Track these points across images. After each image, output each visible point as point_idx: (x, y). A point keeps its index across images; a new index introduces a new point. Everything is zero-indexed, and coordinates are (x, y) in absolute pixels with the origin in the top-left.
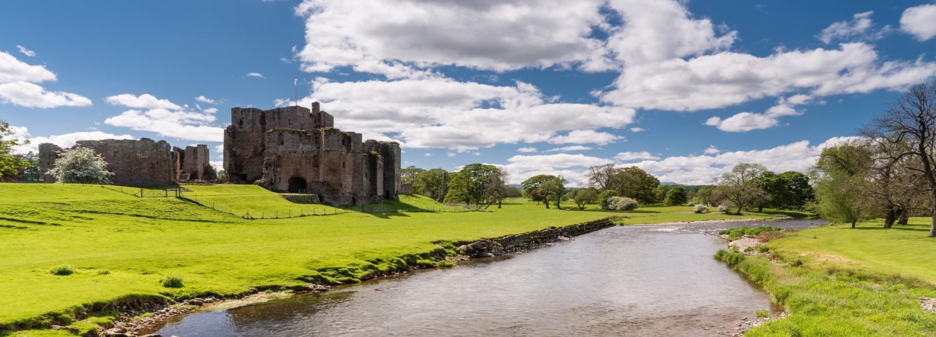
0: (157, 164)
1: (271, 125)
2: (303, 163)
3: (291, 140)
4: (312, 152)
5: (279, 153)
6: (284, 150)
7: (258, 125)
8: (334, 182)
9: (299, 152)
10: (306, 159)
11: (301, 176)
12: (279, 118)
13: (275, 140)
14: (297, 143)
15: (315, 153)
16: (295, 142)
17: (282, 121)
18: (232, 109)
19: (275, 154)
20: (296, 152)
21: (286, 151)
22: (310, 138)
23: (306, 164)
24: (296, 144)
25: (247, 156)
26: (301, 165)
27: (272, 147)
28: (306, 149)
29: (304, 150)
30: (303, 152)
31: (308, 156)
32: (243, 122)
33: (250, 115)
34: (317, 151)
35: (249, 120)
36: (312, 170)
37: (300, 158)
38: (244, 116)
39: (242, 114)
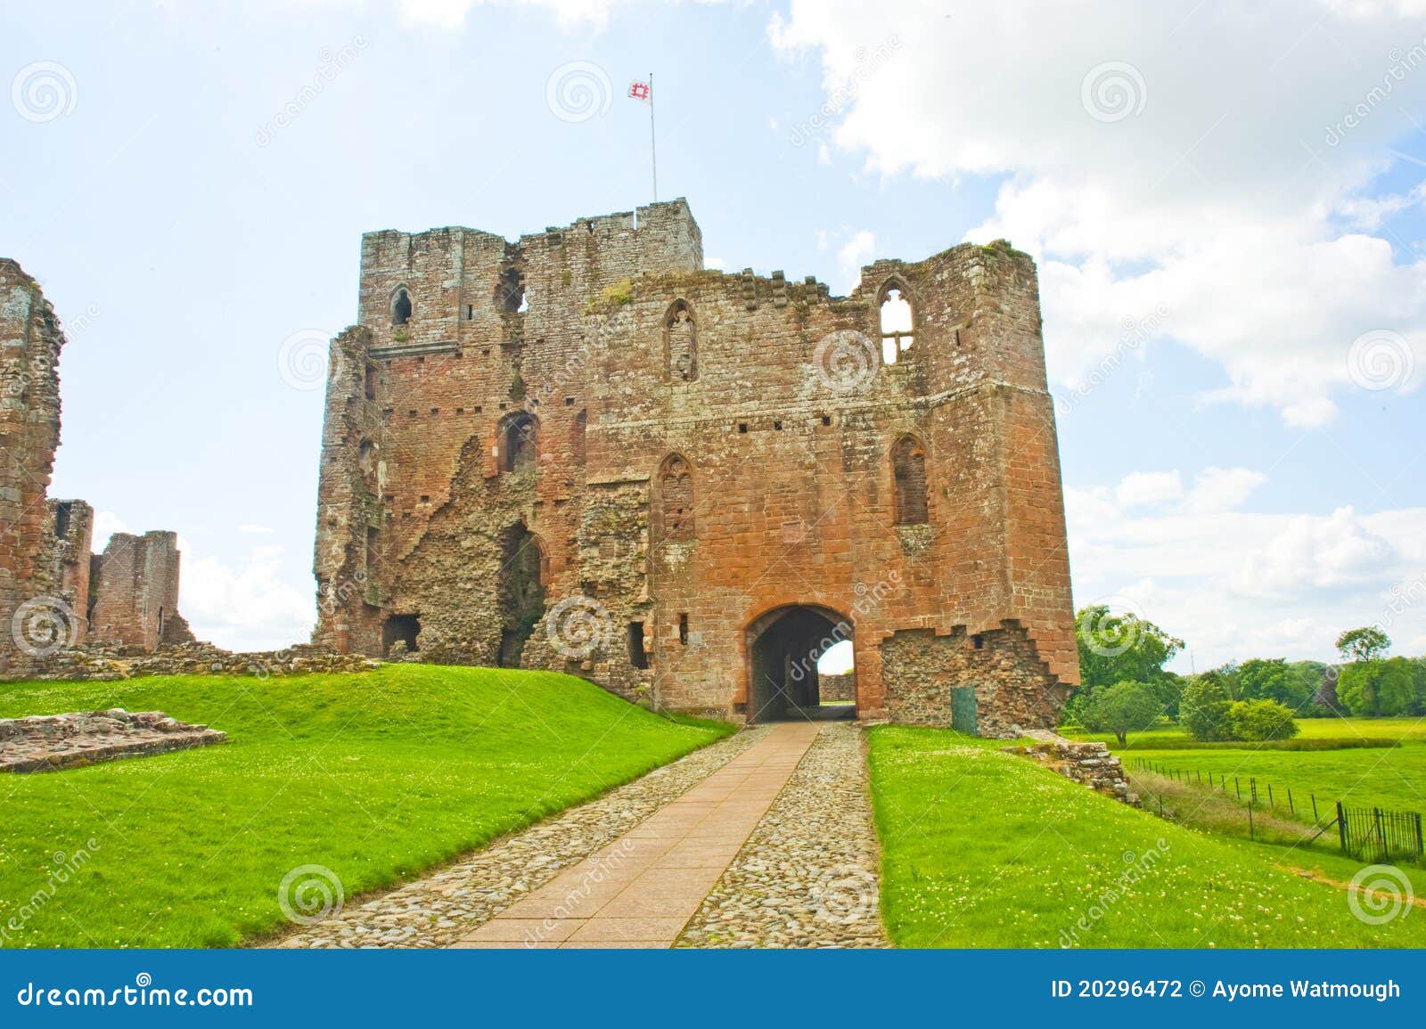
3: (744, 348)
4: (882, 415)
5: (675, 441)
6: (707, 414)
7: (488, 312)
9: (802, 424)
10: (847, 469)
13: (646, 352)
14: (783, 362)
15: (907, 422)
18: (366, 237)
19: (649, 443)
20: (778, 426)
21: (718, 423)
23: (851, 501)
24: (776, 371)
25: (425, 499)
26: (814, 514)
27: (631, 400)
28: (841, 404)
29: (826, 407)
30: (827, 421)
31: (860, 447)
32: (413, 301)
33: (447, 265)
34: (917, 406)
35: (445, 290)
36: (889, 548)
37: (811, 467)
38: (418, 274)
39: (410, 262)
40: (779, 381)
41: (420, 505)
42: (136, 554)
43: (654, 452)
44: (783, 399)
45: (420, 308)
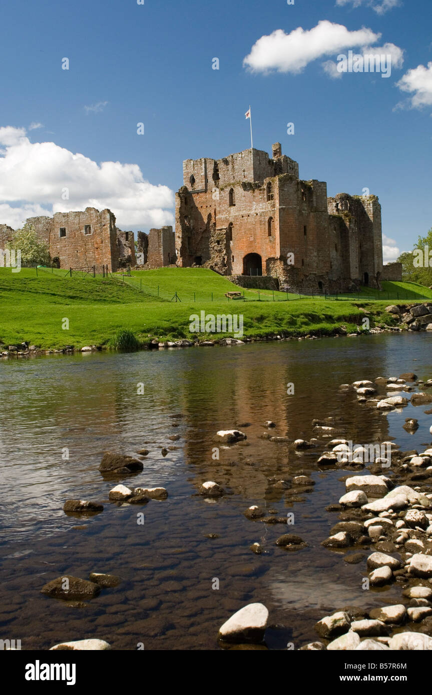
0: (102, 242)
1: (224, 180)
2: (258, 232)
3: (243, 198)
5: (231, 220)
6: (237, 214)
7: (211, 180)
9: (253, 215)
10: (260, 225)
11: (255, 252)
12: (234, 170)
13: (226, 200)
14: (250, 202)
15: (271, 214)
16: (248, 200)
19: (227, 220)
20: (249, 216)
21: (239, 215)
22: (263, 193)
23: (261, 231)
24: (249, 204)
25: (201, 229)
26: (255, 235)
27: (224, 211)
28: (260, 210)
29: (257, 211)
30: (257, 214)
31: (263, 220)
32: (195, 178)
33: (201, 169)
34: (272, 211)
35: (202, 176)
36: (268, 240)
37: (254, 224)
38: (196, 172)
39: (194, 168)
40: (249, 206)
41: (200, 230)
42: (158, 235)
43: (227, 222)
44: (250, 210)
45: (197, 181)
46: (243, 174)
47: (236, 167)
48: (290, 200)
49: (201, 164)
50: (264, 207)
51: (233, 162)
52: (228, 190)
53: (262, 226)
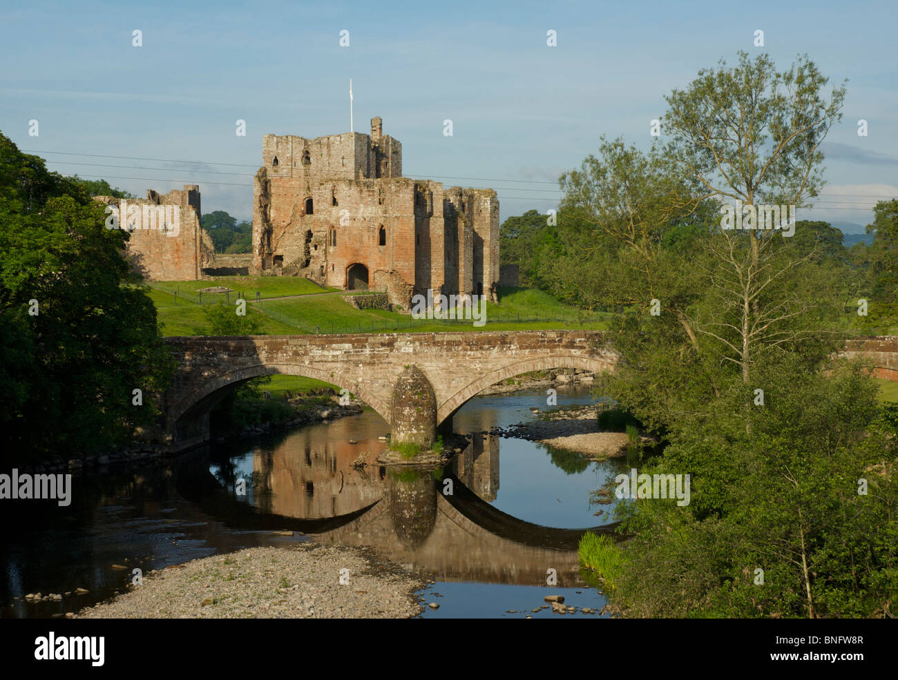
1: (317, 166)
2: (365, 238)
3: (348, 199)
4: (376, 218)
5: (332, 222)
6: (339, 215)
7: (300, 164)
8: (406, 271)
9: (359, 220)
10: (369, 231)
11: (361, 262)
12: (329, 155)
13: (326, 198)
14: (356, 203)
15: (381, 221)
16: (353, 201)
17: (333, 161)
19: (327, 222)
20: (355, 220)
22: (373, 195)
23: (370, 239)
24: (355, 206)
26: (361, 242)
27: (323, 210)
28: (368, 215)
29: (365, 216)
30: (365, 219)
31: (371, 226)
32: (279, 159)
33: (288, 149)
34: (384, 217)
35: (287, 157)
36: (377, 251)
37: (361, 230)
38: (280, 151)
39: (277, 147)
40: (356, 208)
43: (328, 224)
44: (356, 213)
45: (281, 162)
46: (341, 162)
47: (333, 152)
48: (406, 208)
49: (287, 143)
50: (373, 211)
51: (328, 146)
52: (330, 186)
53: (371, 235)
